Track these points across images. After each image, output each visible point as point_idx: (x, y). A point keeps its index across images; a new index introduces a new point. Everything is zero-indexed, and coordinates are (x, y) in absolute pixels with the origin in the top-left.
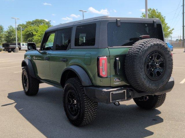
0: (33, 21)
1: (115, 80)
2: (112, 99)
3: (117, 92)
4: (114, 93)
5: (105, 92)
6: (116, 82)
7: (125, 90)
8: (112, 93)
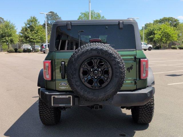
0: (161, 19)
1: (61, 84)
2: (53, 102)
3: (61, 97)
4: (56, 97)
5: (46, 94)
6: (61, 86)
7: (71, 96)
8: (53, 97)
